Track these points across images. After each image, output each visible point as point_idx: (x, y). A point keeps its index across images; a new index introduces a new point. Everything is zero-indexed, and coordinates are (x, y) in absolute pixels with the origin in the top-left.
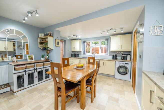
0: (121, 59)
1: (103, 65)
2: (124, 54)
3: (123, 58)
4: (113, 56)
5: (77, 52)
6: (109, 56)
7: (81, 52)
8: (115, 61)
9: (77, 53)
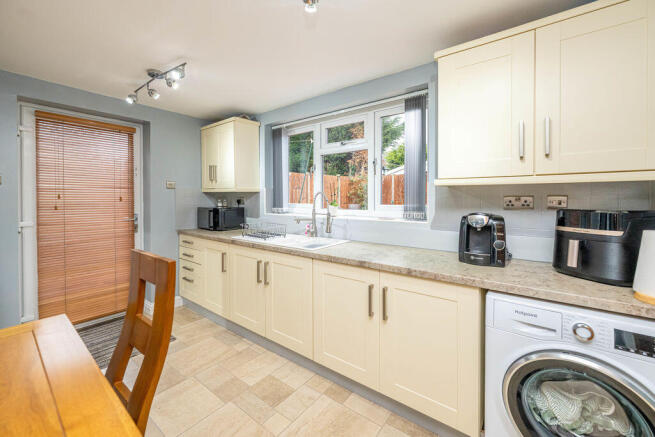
0: (550, 258)
1: (371, 314)
2: (585, 217)
3: (573, 261)
4: (468, 231)
5: (240, 198)
6: (434, 226)
7: (255, 194)
8: (484, 292)
9: (239, 202)
